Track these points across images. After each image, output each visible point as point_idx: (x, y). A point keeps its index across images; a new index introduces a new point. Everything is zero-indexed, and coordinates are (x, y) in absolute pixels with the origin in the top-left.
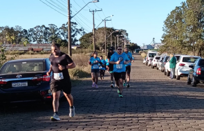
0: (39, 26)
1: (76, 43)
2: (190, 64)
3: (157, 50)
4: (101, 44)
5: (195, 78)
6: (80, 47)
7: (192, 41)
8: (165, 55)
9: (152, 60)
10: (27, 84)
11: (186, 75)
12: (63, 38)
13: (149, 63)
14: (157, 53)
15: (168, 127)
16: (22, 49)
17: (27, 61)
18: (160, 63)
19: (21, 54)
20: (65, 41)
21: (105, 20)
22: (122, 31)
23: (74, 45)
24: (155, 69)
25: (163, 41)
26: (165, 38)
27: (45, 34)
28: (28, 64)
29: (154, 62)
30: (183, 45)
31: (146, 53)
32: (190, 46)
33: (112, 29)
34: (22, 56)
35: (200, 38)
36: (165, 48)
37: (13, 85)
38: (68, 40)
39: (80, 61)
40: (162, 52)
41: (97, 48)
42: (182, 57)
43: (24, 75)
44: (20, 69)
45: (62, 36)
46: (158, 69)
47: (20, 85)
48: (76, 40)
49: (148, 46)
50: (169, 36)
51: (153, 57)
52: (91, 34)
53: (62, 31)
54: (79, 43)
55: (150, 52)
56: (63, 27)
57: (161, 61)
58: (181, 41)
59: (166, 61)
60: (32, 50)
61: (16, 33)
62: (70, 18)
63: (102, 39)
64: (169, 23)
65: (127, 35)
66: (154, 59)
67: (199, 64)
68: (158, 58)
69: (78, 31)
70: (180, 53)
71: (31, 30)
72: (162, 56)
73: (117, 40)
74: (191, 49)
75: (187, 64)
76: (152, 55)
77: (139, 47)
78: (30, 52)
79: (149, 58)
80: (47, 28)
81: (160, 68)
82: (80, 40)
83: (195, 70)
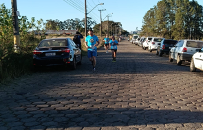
0: (69, 20)
5: (161, 51)
7: (159, 29)
8: (143, 37)
10: (55, 54)
17: (56, 40)
21: (108, 16)
22: (118, 23)
24: (137, 46)
26: (144, 27)
27: (73, 24)
28: (57, 42)
29: (137, 41)
30: (154, 31)
32: (158, 32)
33: (112, 22)
35: (165, 27)
37: (46, 54)
41: (103, 33)
42: (153, 38)
43: (53, 49)
44: (52, 45)
45: (83, 26)
47: (51, 54)
48: (91, 28)
49: (133, 32)
50: (146, 26)
52: (99, 25)
53: (83, 23)
55: (135, 35)
56: (83, 21)
58: (153, 29)
59: (144, 41)
60: (65, 34)
61: (56, 24)
62: (86, 14)
63: (106, 27)
64: (146, 18)
67: (164, 43)
69: (92, 23)
71: (65, 22)
72: (141, 38)
74: (159, 34)
75: (157, 43)
76: (136, 37)
80: (74, 21)
82: (94, 28)
83: (161, 46)
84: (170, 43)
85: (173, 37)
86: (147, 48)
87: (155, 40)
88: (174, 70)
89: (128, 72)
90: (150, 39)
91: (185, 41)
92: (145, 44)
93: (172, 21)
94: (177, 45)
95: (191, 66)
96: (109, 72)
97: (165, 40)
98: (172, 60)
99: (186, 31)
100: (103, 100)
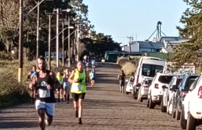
4: (10, 33)
9: (149, 83)
13: (142, 92)
14: (165, 64)
18: (172, 94)
25: (184, 32)
31: (135, 63)
40: (180, 61)
46: (164, 109)
51: (153, 74)
65: (85, 9)
66: (156, 80)
68: (166, 80)
73: (54, 23)
77: (117, 46)
79: (142, 79)
81: (170, 109)
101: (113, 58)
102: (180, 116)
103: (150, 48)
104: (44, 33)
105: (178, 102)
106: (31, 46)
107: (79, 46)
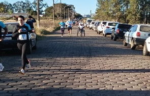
0: (19, 2)
1: (43, 13)
2: (113, 27)
3: (93, 18)
4: (58, 14)
5: (116, 35)
6: (45, 15)
7: (114, 12)
8: (97, 21)
10: (11, 38)
11: (110, 34)
12: (34, 10)
13: (88, 26)
14: (93, 20)
15: (98, 66)
16: (8, 16)
17: (11, 24)
18: (95, 26)
19: (7, 19)
20: (36, 11)
22: (71, 6)
23: (41, 14)
24: (91, 30)
25: (96, 13)
26: (98, 11)
27: (23, 7)
28: (12, 26)
29: (91, 26)
30: (108, 15)
31: (86, 20)
32: (113, 16)
33: (64, 5)
34: (8, 20)
35: (119, 11)
36: (97, 17)
38: (37, 11)
39: (45, 24)
40: (96, 19)
41: (56, 16)
42: (108, 22)
45: (34, 8)
46: (93, 30)
48: (42, 11)
49: (87, 16)
50: (100, 10)
52: (52, 8)
53: (34, 5)
54: (44, 13)
55: (88, 19)
56: (34, 3)
57: (95, 25)
58: (108, 13)
59: (98, 25)
60: (15, 17)
61: (4, 6)
63: (59, 10)
64: (100, 1)
65: (74, 8)
66: (91, 23)
67: (118, 27)
68: (93, 23)
69: (44, 5)
70: (107, 20)
71: (14, 4)
72: (95, 22)
73: (68, 11)
74: (114, 17)
76: (90, 21)
77: (82, 16)
78: (14, 18)
79: (88, 23)
80: (24, 3)
82: (45, 11)
83: (116, 30)
84: (125, 27)
85: (128, 21)
86: (102, 32)
87: (110, 24)
88: (128, 54)
89: (84, 56)
90: (105, 23)
91: (139, 26)
92: (100, 28)
93: (127, 5)
94: (131, 29)
95: (144, 50)
96: (65, 56)
97: (120, 25)
98: (126, 44)
99: (141, 15)
100: (62, 81)
101: (81, 19)
102: (97, 31)
103: (89, 16)
104: (66, 13)
105: (96, 28)
106: (63, 17)
107: (73, 16)
